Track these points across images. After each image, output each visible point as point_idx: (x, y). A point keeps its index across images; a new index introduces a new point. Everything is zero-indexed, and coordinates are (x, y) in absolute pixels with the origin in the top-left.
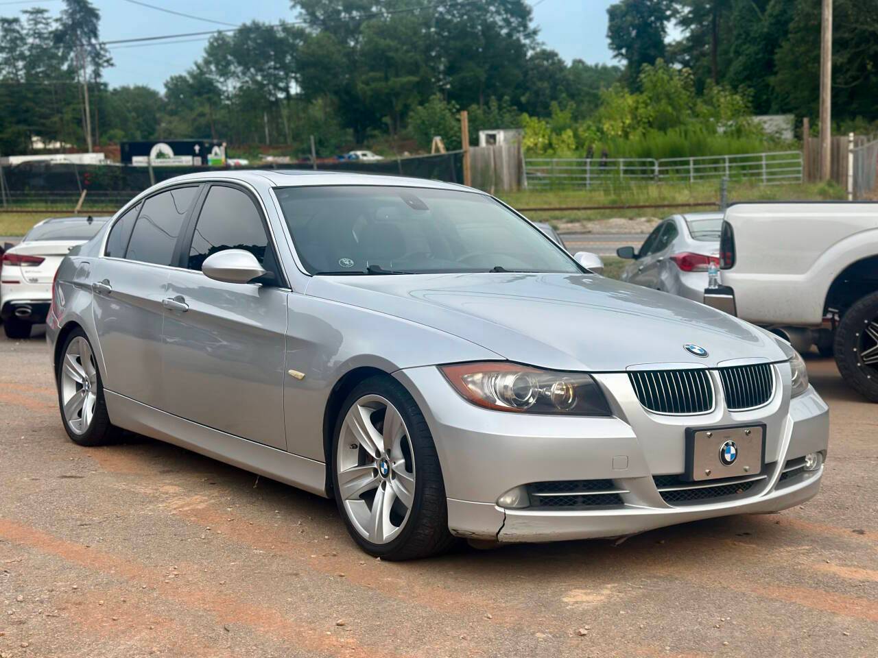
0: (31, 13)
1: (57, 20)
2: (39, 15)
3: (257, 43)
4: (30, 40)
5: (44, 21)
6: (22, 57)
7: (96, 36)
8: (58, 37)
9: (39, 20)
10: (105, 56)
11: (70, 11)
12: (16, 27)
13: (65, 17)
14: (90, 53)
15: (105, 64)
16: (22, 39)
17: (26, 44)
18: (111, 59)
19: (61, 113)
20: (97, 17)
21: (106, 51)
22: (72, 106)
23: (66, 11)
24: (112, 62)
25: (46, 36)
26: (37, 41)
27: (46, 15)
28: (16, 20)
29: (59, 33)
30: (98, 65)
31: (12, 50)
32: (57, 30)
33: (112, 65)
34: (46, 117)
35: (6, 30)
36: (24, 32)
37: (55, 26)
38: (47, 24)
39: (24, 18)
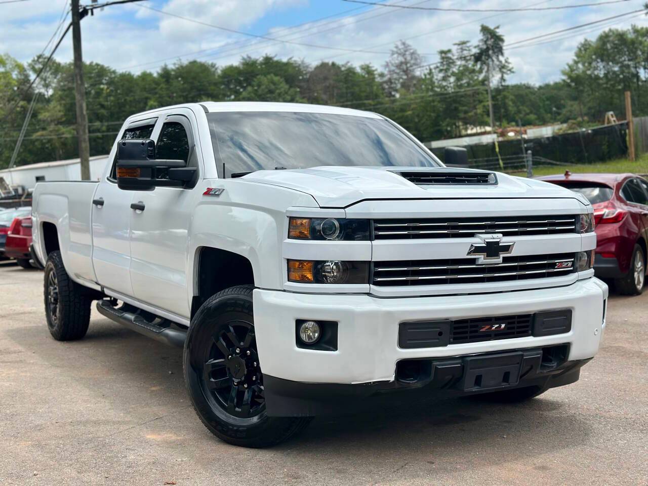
0: (459, 45)
1: (475, 47)
2: (464, 45)
3: (615, 44)
4: (459, 63)
5: (467, 49)
6: (453, 74)
7: (502, 54)
8: (478, 58)
9: (464, 48)
10: (508, 67)
11: (485, 39)
12: (449, 55)
13: (481, 44)
14: (498, 66)
15: (509, 72)
16: (453, 63)
17: (456, 65)
18: (512, 68)
19: (476, 109)
20: (502, 40)
21: (509, 63)
22: (482, 104)
23: (482, 40)
24: (513, 70)
25: (468, 58)
26: (463, 62)
27: (468, 44)
28: (449, 51)
29: (477, 55)
30: (503, 73)
31: (446, 70)
32: (475, 54)
33: (513, 72)
34: (466, 112)
35: (443, 58)
36: (455, 57)
37: (475, 51)
38: (469, 50)
39: (455, 49)
